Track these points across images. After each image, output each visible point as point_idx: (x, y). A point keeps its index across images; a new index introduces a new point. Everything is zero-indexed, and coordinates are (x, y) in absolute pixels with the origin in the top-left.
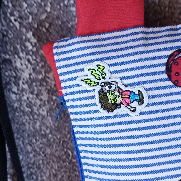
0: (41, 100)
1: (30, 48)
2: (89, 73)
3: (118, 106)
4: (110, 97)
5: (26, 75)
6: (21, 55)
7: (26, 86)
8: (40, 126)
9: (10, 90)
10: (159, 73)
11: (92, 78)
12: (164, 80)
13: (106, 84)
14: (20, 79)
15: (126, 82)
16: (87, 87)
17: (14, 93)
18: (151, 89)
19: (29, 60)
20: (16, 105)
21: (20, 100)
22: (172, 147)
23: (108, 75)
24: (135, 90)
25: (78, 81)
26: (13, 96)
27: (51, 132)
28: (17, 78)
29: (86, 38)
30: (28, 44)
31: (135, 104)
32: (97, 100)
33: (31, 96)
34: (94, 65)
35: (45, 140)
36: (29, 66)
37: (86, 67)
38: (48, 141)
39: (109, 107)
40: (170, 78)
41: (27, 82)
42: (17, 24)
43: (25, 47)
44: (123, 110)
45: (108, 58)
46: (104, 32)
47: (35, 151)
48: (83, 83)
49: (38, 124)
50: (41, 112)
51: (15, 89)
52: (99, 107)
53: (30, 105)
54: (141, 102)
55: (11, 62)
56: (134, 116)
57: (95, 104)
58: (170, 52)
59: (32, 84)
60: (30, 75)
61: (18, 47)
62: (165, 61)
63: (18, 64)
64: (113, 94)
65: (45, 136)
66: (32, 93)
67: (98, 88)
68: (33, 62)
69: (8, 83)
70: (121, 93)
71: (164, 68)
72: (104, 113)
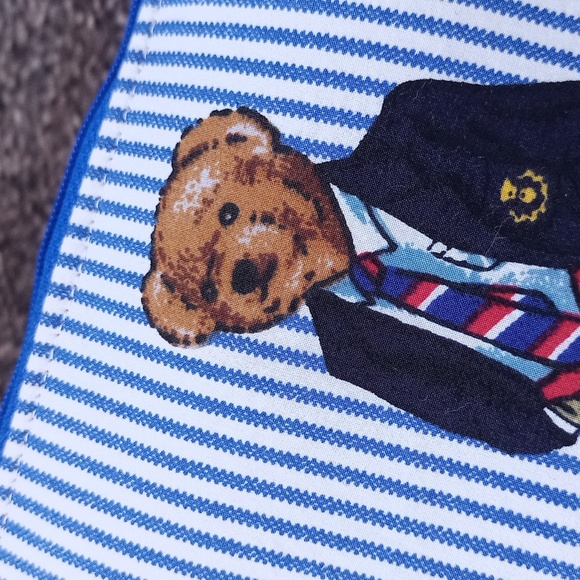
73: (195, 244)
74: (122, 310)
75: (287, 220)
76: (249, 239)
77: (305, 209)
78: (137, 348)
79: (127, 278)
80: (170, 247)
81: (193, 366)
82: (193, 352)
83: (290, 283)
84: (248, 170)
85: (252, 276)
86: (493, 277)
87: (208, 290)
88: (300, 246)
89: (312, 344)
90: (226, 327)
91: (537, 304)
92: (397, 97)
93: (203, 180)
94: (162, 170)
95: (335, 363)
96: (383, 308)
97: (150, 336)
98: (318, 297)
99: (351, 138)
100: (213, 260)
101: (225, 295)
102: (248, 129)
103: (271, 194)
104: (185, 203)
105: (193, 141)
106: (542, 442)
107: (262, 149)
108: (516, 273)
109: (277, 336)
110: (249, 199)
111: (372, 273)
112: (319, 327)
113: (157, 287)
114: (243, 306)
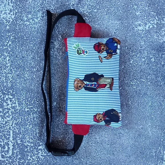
0: (59, 54)
1: (60, 40)
2: (75, 45)
3: (81, 54)
4: (79, 51)
5: (57, 47)
6: (57, 41)
7: (56, 50)
8: (58, 62)
9: (51, 50)
10: (92, 47)
11: (76, 47)
12: (93, 49)
13: (79, 48)
14: (55, 47)
15: (84, 48)
16: (74, 49)
17: (52, 51)
18: (89, 51)
19: (58, 43)
20: (52, 55)
21: (53, 54)
22: (93, 65)
23: (80, 46)
24: (86, 50)
25: (72, 47)
26: (52, 52)
27: (60, 64)
28: (54, 47)
29: (76, 38)
30: (59, 39)
31: (85, 53)
32: (76, 52)
33: (57, 53)
34: (77, 44)
35: (58, 66)
36: (58, 44)
37: (75, 44)
38: (59, 67)
39: (79, 53)
40: (94, 49)
41: (57, 49)
42: (57, 33)
43: (58, 39)
44: (82, 55)
45: (80, 43)
46: (80, 37)
47: (55, 69)
48: (73, 48)
49: (57, 61)
50: (59, 58)
51: (53, 50)
52: (77, 53)
53: (56, 55)
54: (87, 53)
55: (53, 43)
56: (85, 56)
57: (76, 53)
58: (95, 43)
59: (58, 49)
60: (58, 47)
61: (56, 39)
62: (94, 45)
63: (55, 44)
64: (80, 51)
65: (58, 65)
66: (57, 52)
67: (77, 49)
68: (59, 43)
69: (51, 48)
70: (82, 50)
71: (93, 46)
72: (78, 55)
73: (77, 86)
74: (73, 90)
75: (81, 83)
76: (79, 85)
77: (82, 82)
78: (75, 92)
79: (73, 89)
80: (75, 86)
81: (78, 92)
82: (78, 91)
83: (82, 86)
84: (78, 81)
85: (80, 86)
86: (92, 83)
87: (78, 88)
88: (82, 84)
89: (84, 89)
90: (79, 89)
91: (95, 84)
92: (85, 76)
93: (76, 82)
94: (74, 82)
95: (86, 90)
96: (87, 86)
97: (75, 91)
98: (84, 87)
99: (83, 78)
100: (78, 86)
101: (79, 88)
102: (78, 79)
103: (80, 82)
104: (75, 84)
105: (75, 80)
106: (97, 91)
107: (79, 80)
108: (93, 83)
109: (82, 89)
110: (79, 83)
111: (86, 85)
112: (84, 88)
113: (75, 89)
114: (80, 88)
